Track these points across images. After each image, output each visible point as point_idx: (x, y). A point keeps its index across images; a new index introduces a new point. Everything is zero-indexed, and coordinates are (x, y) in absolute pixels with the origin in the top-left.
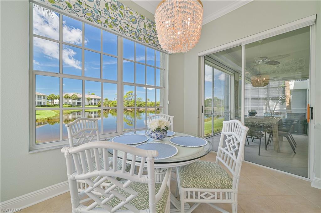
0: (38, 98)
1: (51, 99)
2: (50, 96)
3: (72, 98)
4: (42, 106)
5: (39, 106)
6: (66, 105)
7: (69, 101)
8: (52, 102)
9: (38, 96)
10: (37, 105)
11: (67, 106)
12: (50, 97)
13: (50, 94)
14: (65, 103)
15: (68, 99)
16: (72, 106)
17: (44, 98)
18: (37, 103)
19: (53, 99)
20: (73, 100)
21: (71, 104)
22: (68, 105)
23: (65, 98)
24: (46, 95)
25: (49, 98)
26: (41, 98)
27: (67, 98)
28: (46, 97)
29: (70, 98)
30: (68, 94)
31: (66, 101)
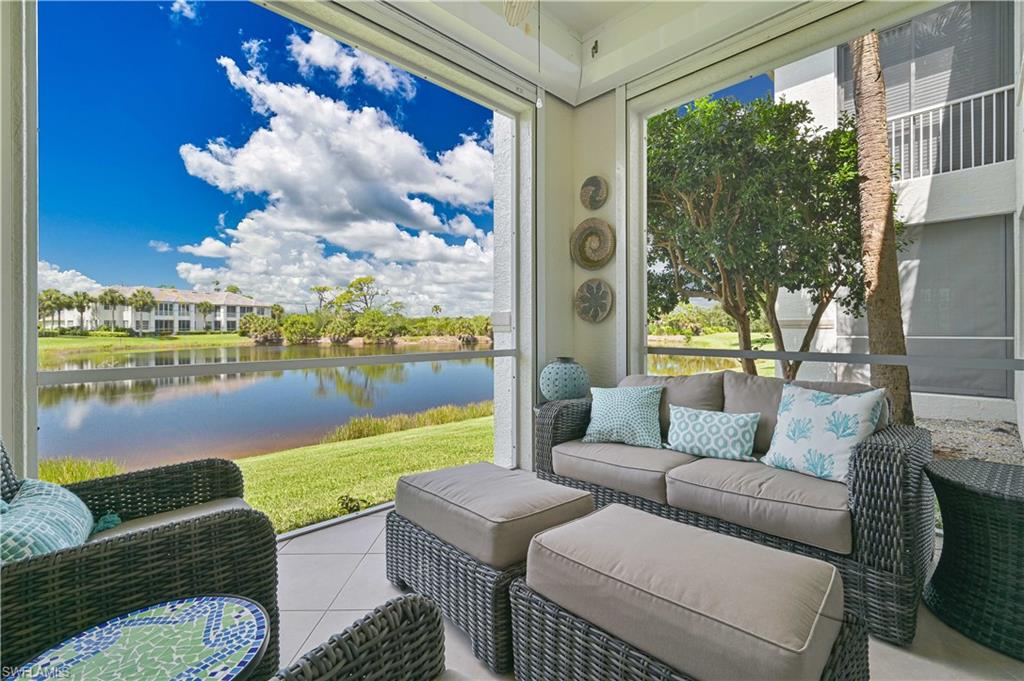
3: (132, 304)
6: (108, 329)
7: (121, 316)
11: (112, 335)
14: (106, 322)
15: (118, 307)
16: (131, 333)
20: (137, 310)
21: (129, 327)
22: (117, 330)
23: (104, 303)
27: (113, 302)
29: (123, 303)
30: (115, 288)
31: (108, 315)
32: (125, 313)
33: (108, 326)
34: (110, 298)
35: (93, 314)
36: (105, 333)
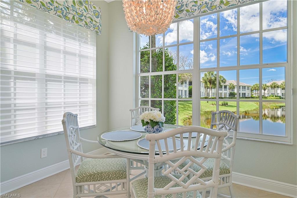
0: (242, 88)
1: (256, 90)
2: (254, 85)
3: (281, 87)
4: (246, 98)
5: (243, 98)
6: (273, 96)
7: (277, 91)
8: (256, 93)
9: (243, 87)
10: (241, 96)
11: (274, 98)
12: (254, 87)
13: (254, 84)
14: (272, 94)
15: (276, 89)
16: (280, 98)
17: (248, 89)
18: (241, 95)
19: (257, 89)
20: (283, 89)
21: (280, 95)
22: (276, 97)
23: (272, 87)
24: (250, 85)
25: (252, 89)
26: (245, 89)
27: (275, 87)
28: (250, 88)
29: (278, 87)
30: (275, 82)
31: (273, 91)
32: (278, 91)
33: (273, 95)
34: (274, 85)
35: (268, 92)
36: (272, 97)
